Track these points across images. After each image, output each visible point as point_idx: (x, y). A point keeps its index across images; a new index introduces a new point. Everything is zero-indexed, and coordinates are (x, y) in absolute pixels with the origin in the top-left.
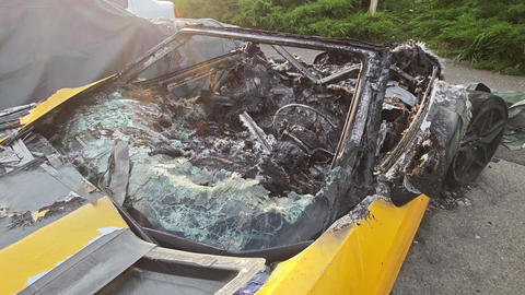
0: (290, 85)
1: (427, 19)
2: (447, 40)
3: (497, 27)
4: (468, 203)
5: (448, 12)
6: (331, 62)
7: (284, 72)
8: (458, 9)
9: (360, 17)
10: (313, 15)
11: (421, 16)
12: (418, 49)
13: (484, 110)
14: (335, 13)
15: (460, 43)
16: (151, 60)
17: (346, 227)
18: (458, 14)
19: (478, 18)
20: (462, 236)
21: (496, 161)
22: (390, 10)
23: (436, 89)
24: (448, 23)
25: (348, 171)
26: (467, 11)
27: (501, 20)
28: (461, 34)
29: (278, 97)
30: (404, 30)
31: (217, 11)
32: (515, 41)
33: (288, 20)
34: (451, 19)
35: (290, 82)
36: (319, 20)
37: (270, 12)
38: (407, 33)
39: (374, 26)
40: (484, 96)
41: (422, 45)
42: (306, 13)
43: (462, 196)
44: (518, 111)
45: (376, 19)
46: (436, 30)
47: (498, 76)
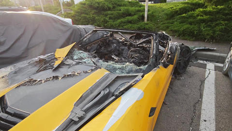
0: (126, 46)
1: (164, 24)
2: (171, 30)
3: (186, 26)
4: (183, 78)
5: (171, 21)
6: (135, 39)
7: (123, 42)
8: (174, 20)
9: (142, 23)
10: (125, 22)
11: (162, 23)
12: (163, 33)
13: (184, 49)
14: (132, 22)
15: (176, 31)
16: (85, 39)
17: (156, 70)
18: (174, 22)
19: (180, 23)
20: (183, 86)
21: (190, 67)
22: (151, 20)
23: (170, 43)
24: (171, 25)
25: (154, 59)
26: (176, 21)
27: (187, 24)
28: (176, 28)
29: (123, 50)
30: (157, 27)
31: (86, 21)
32: (192, 30)
33: (115, 25)
34: (172, 24)
35: (126, 45)
36: (127, 25)
37: (108, 22)
38: (159, 29)
39: (147, 27)
40: (183, 46)
41: (164, 32)
42: (122, 22)
43: (181, 77)
44: (195, 52)
45: (147, 24)
46: (168, 27)
47: (189, 42)
